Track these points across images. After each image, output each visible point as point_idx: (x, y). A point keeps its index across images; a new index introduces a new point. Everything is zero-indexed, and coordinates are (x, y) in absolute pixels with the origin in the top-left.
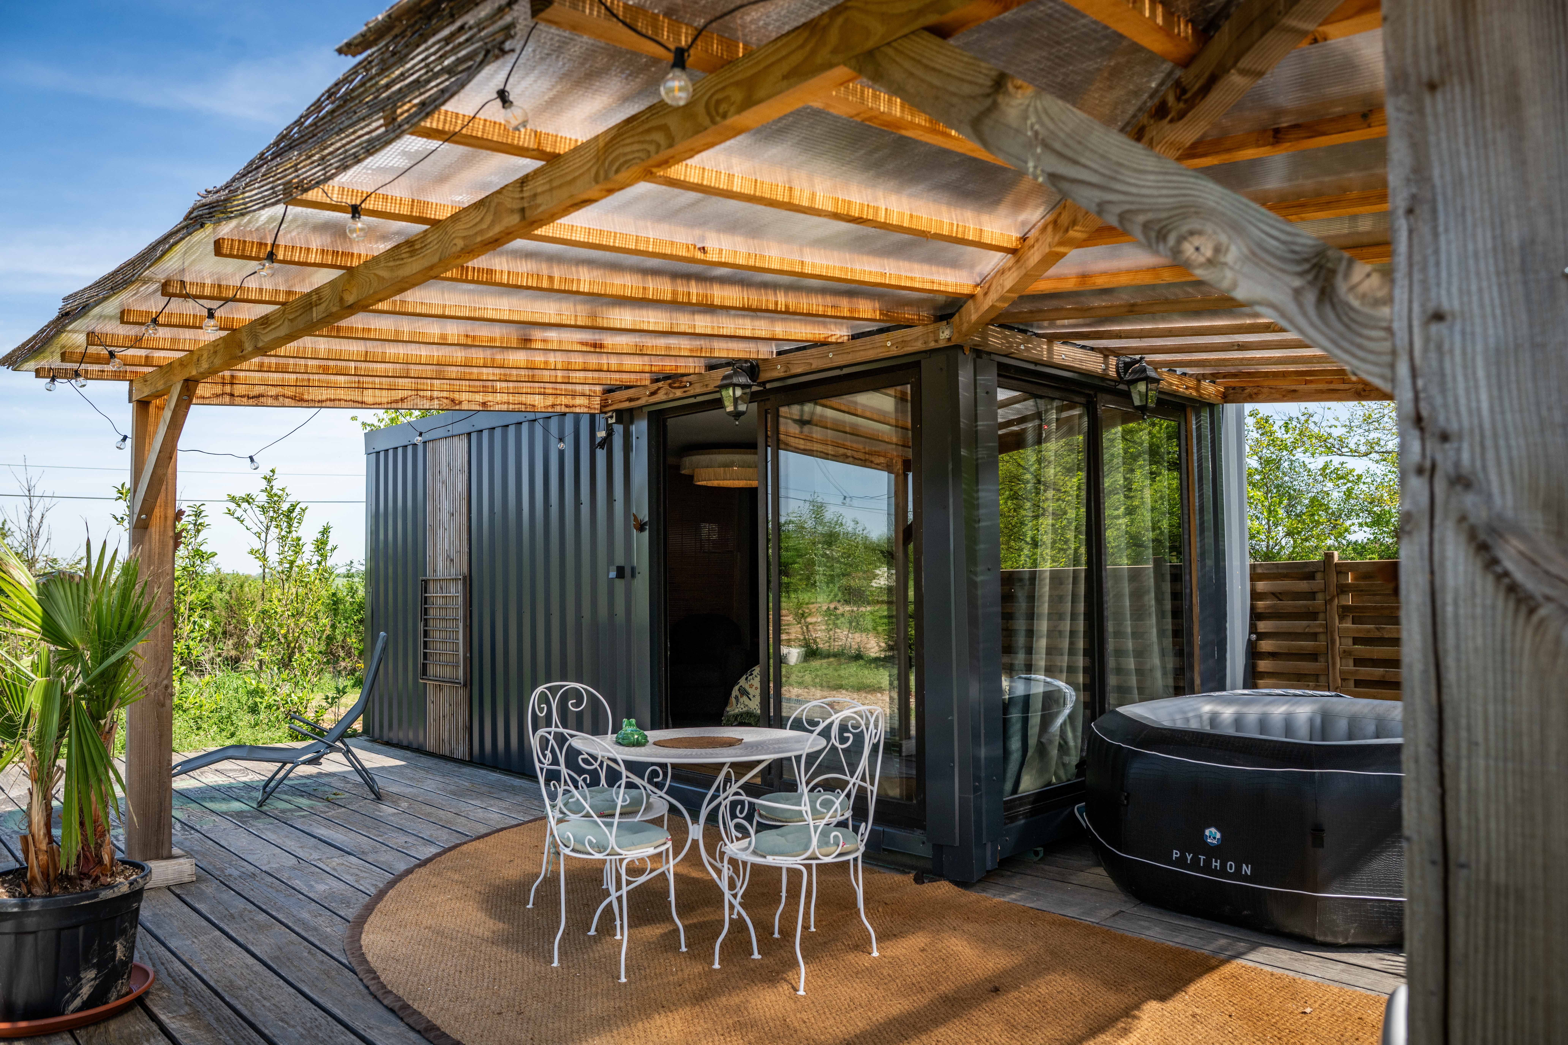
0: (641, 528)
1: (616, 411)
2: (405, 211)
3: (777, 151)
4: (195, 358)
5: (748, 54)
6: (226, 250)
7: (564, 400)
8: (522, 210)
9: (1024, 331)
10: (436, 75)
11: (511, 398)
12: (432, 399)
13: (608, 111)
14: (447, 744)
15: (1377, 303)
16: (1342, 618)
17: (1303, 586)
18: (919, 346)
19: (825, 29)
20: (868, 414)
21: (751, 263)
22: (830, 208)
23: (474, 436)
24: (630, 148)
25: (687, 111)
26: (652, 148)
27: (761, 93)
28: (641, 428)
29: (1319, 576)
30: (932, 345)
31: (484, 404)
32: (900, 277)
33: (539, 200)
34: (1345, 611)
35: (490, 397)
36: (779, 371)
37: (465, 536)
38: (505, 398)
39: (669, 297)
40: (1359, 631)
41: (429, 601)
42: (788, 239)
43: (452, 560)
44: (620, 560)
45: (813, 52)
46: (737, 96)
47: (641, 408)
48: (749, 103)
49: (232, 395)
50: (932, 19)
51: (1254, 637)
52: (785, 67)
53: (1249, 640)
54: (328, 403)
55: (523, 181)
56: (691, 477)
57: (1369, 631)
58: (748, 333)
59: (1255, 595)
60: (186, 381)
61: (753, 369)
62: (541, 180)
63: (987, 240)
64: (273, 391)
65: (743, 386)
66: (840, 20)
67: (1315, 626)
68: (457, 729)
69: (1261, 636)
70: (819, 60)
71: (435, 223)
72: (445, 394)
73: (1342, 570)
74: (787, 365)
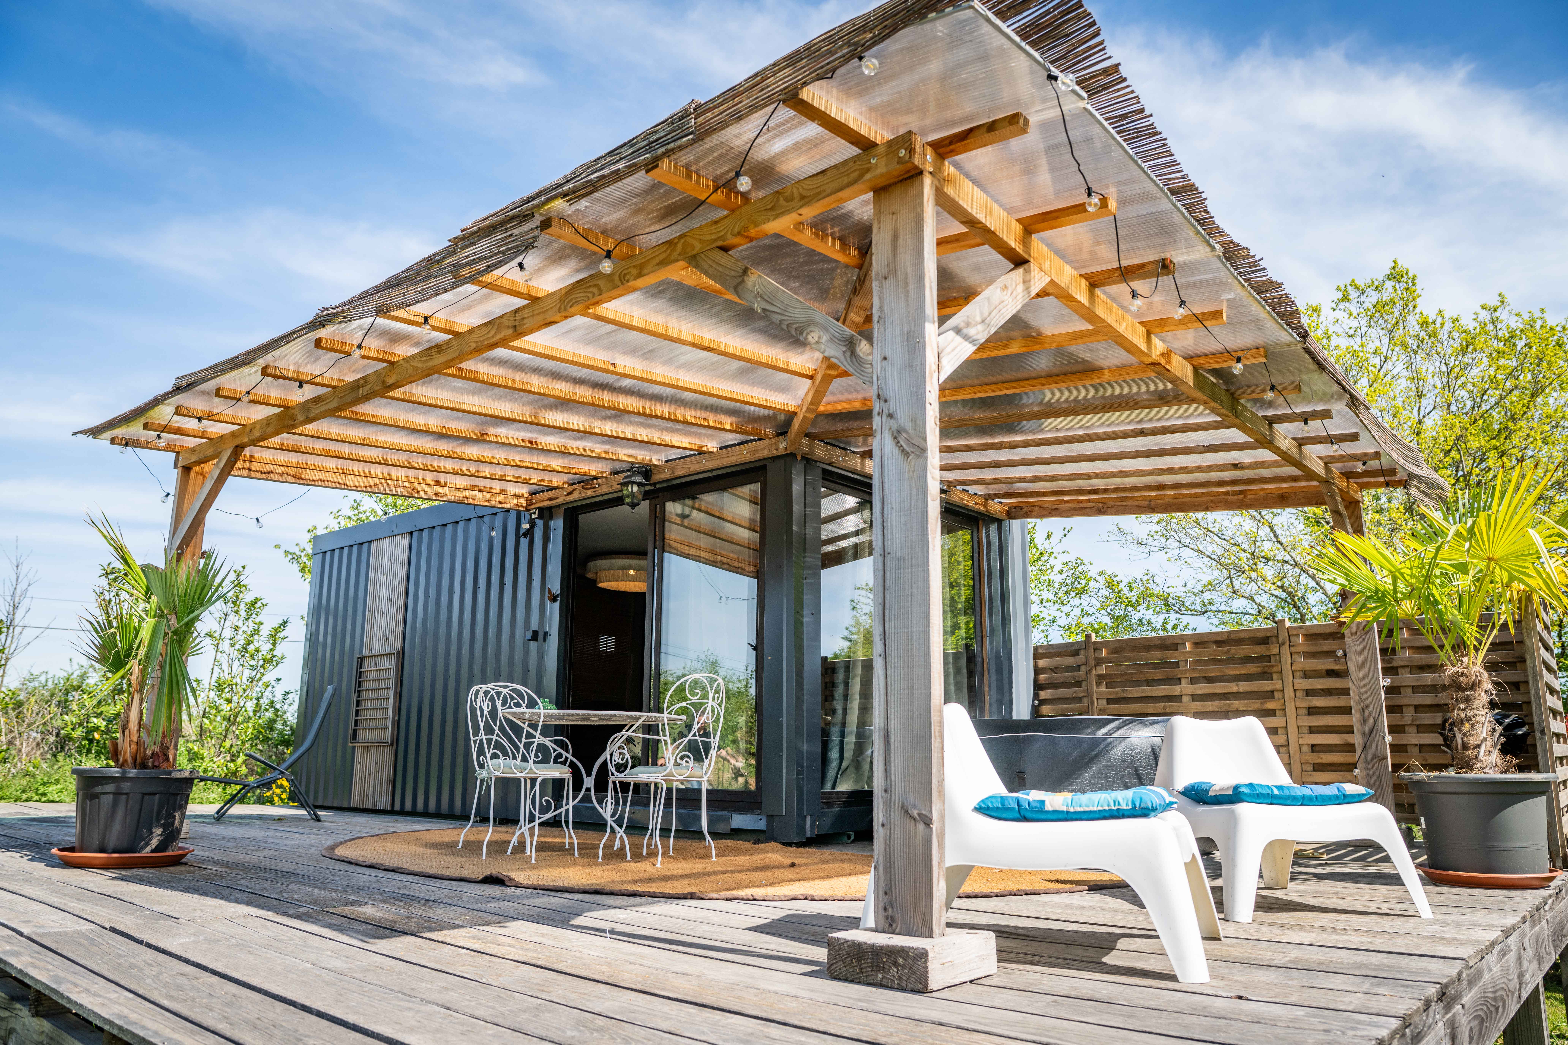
0: (553, 599)
1: (539, 508)
2: (442, 326)
3: (658, 303)
4: (248, 430)
5: (641, 252)
6: (323, 345)
7: (498, 498)
8: (515, 327)
9: (845, 449)
10: (496, 254)
11: (457, 492)
12: (397, 487)
13: (568, 276)
14: (370, 798)
15: (868, 354)
16: (1099, 684)
17: (1071, 661)
18: (765, 453)
19: (676, 244)
20: (738, 521)
21: (644, 376)
22: (690, 339)
23: (415, 535)
24: (579, 295)
25: (609, 277)
26: (590, 295)
27: (645, 271)
28: (557, 525)
29: (1082, 652)
30: (775, 453)
31: (436, 495)
32: (743, 395)
33: (525, 321)
34: (1100, 678)
35: (441, 490)
36: (666, 475)
37: (401, 618)
38: (453, 491)
39: (589, 401)
40: (1110, 693)
41: (363, 675)
42: (669, 362)
43: (387, 639)
44: (535, 625)
45: (670, 254)
46: (634, 272)
47: (558, 506)
48: (640, 275)
49: (250, 470)
50: (720, 243)
51: (1036, 702)
52: (657, 260)
53: (1033, 705)
54: (319, 483)
55: (516, 311)
56: (594, 582)
57: (1117, 693)
58: (643, 439)
59: (1037, 671)
60: (237, 447)
61: (647, 471)
62: (527, 311)
63: (792, 368)
64: (280, 470)
65: (639, 485)
66: (682, 241)
67: (1079, 692)
68: (381, 784)
69: (1042, 702)
70: (673, 257)
71: (457, 334)
72: (407, 484)
73: (1097, 647)
74: (672, 469)
